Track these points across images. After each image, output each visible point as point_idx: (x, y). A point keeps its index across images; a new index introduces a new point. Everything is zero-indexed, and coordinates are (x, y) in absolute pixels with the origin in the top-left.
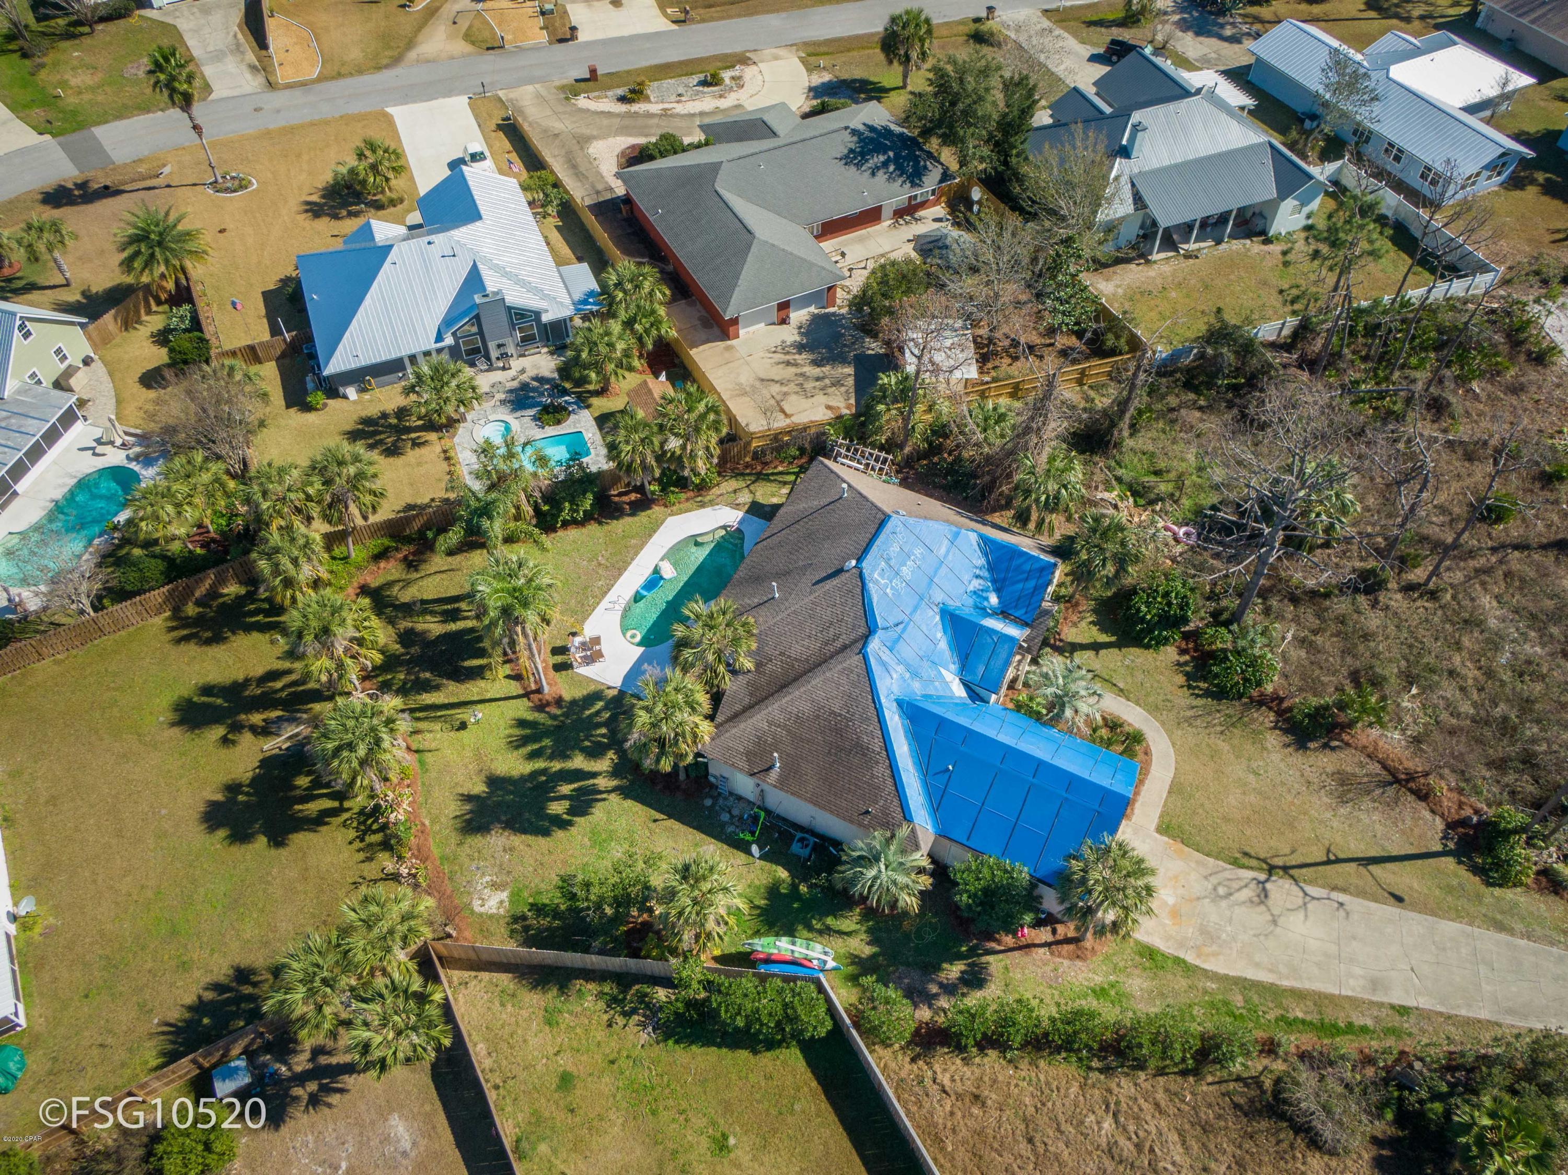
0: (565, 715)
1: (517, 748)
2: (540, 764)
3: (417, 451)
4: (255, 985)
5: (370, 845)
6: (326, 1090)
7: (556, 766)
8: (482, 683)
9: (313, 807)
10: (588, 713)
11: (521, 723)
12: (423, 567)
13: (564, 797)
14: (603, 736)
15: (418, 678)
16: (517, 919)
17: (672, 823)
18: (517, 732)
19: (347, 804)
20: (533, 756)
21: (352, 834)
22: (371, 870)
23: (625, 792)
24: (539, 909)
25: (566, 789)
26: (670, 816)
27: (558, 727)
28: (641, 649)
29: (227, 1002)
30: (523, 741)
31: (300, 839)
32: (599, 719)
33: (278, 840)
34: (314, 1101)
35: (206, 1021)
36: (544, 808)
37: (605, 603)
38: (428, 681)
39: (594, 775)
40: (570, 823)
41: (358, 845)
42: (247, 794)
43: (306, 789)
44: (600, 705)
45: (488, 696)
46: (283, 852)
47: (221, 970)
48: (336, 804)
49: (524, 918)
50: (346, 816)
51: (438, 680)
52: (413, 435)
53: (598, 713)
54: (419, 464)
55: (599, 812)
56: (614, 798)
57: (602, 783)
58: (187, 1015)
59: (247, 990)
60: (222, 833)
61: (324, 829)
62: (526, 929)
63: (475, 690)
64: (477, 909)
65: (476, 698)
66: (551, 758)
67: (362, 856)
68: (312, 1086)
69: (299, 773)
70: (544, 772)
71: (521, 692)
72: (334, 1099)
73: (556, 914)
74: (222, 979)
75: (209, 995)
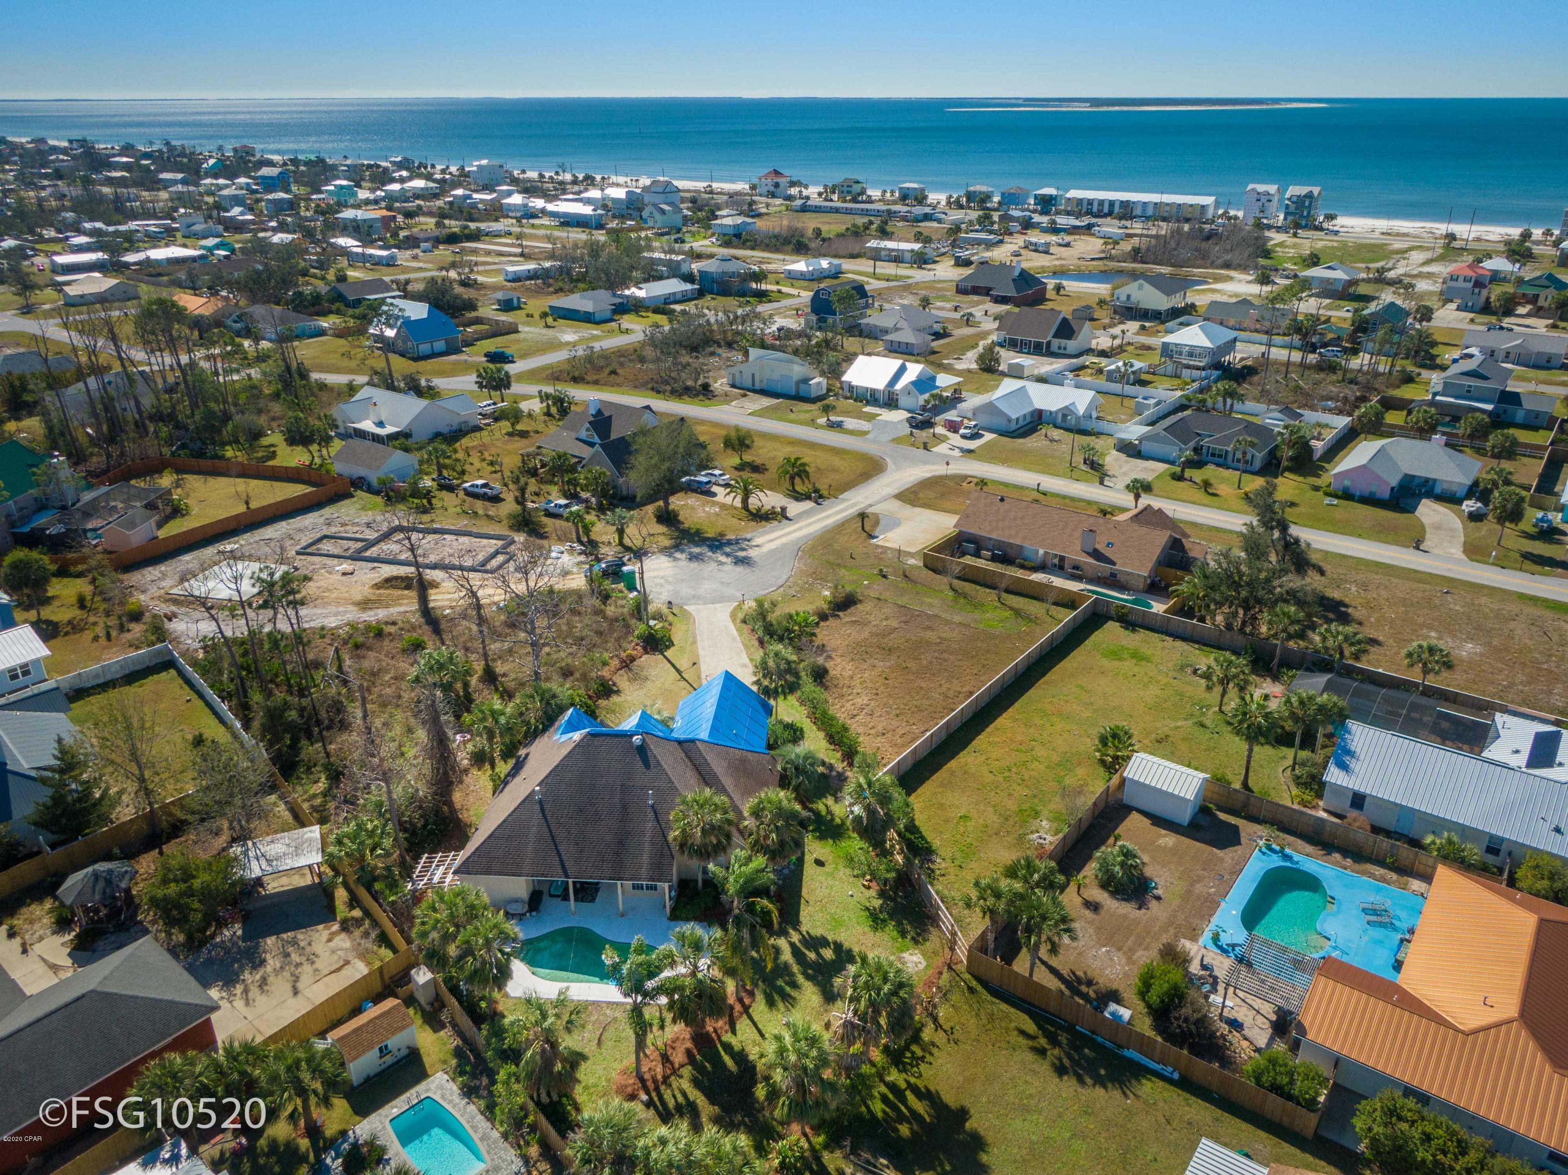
1: (794, 999)
2: (801, 979)
4: (1060, 1059)
5: (923, 1050)
6: (1079, 980)
7: (796, 968)
9: (920, 1107)
11: (771, 1003)
13: (818, 954)
16: (915, 941)
17: (804, 892)
18: (781, 1005)
19: (903, 1085)
20: (794, 985)
21: (923, 1067)
22: (940, 1039)
23: (796, 924)
24: (903, 934)
25: (812, 956)
26: (800, 896)
27: (763, 979)
29: (1084, 1069)
30: (785, 997)
31: (950, 1098)
33: (962, 1114)
34: (1090, 983)
35: (1103, 1072)
36: (833, 961)
39: (792, 945)
40: (835, 943)
41: (928, 1058)
42: (942, 1165)
43: (909, 1122)
46: (967, 1104)
47: (1068, 1085)
48: (908, 1093)
49: (913, 939)
50: (913, 1080)
55: (817, 932)
56: (804, 929)
57: (795, 938)
58: (1109, 1085)
59: (1066, 1061)
60: (984, 1158)
61: (932, 1088)
62: (919, 934)
64: (924, 964)
66: (792, 974)
67: (935, 1051)
68: (1084, 988)
69: (900, 1138)
70: (805, 974)
72: (1080, 974)
73: (899, 923)
74: (1074, 1081)
75: (1089, 1081)
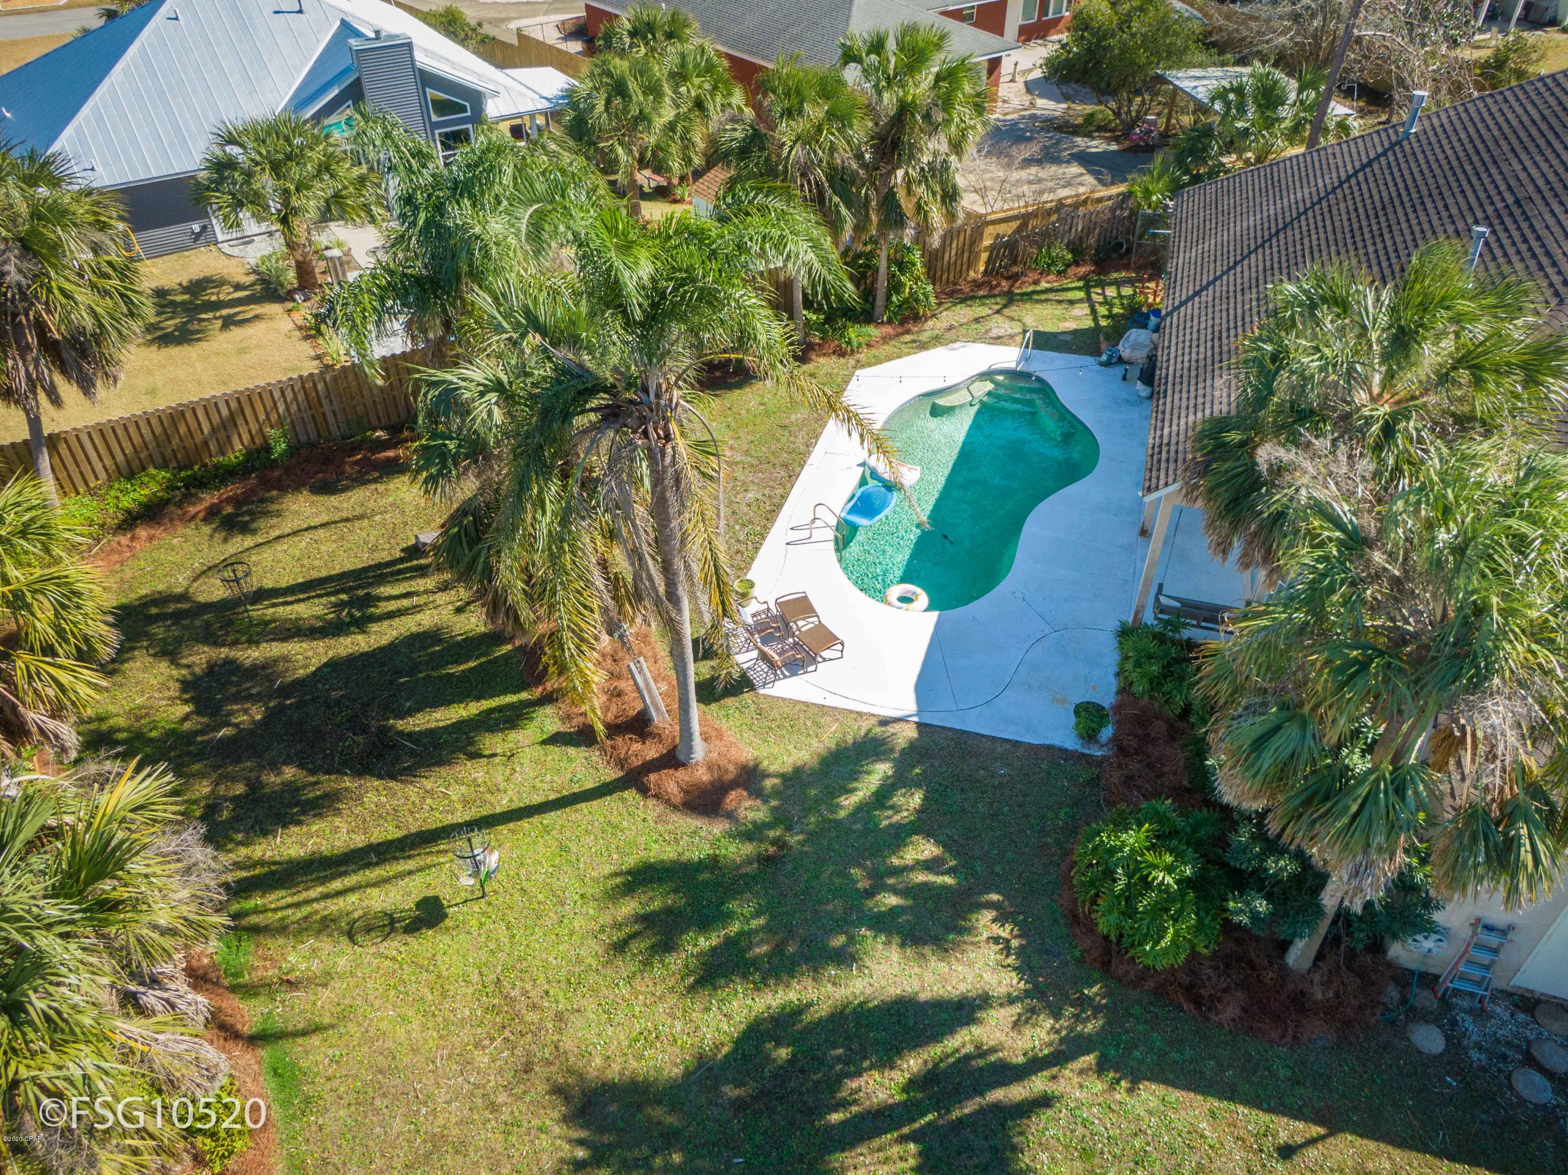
0: (780, 818)
2: (754, 1003)
3: (236, 333)
7: (813, 998)
8: (475, 771)
10: (849, 802)
12: (261, 523)
14: (930, 865)
15: (254, 787)
27: (765, 860)
28: (934, 615)
32: (888, 818)
37: (779, 531)
38: (292, 789)
44: (882, 770)
45: (502, 804)
51: (329, 783)
52: (225, 312)
53: (881, 797)
54: (242, 351)
56: (1082, 1087)
63: (456, 792)
65: (461, 816)
66: (785, 972)
70: (780, 1028)
71: (611, 774)
